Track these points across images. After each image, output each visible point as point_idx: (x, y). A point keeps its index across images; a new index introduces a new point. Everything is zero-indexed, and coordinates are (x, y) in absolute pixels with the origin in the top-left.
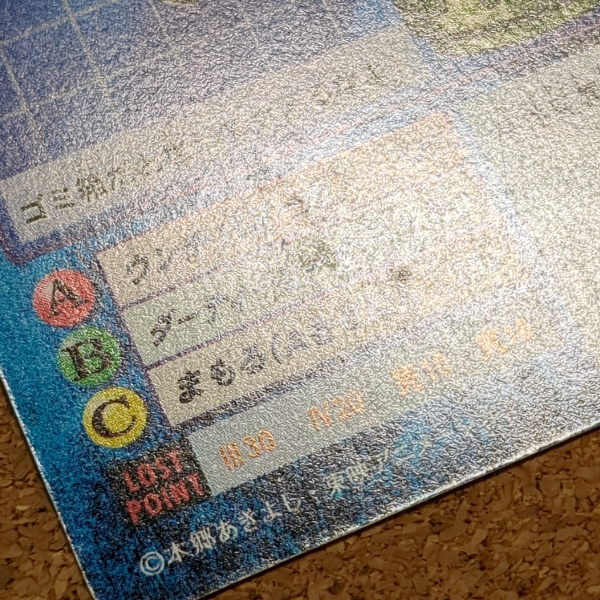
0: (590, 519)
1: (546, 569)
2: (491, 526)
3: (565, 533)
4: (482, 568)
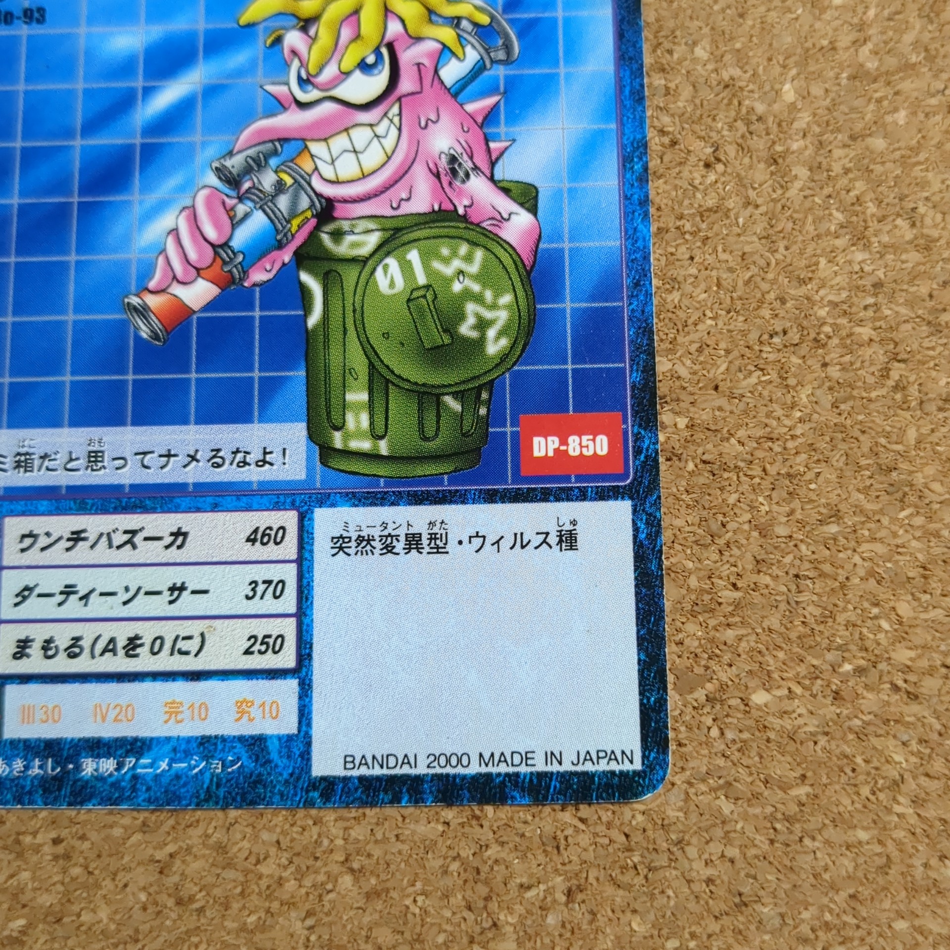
0: (252, 871)
1: (203, 893)
2: (181, 844)
3: (230, 874)
4: (161, 872)
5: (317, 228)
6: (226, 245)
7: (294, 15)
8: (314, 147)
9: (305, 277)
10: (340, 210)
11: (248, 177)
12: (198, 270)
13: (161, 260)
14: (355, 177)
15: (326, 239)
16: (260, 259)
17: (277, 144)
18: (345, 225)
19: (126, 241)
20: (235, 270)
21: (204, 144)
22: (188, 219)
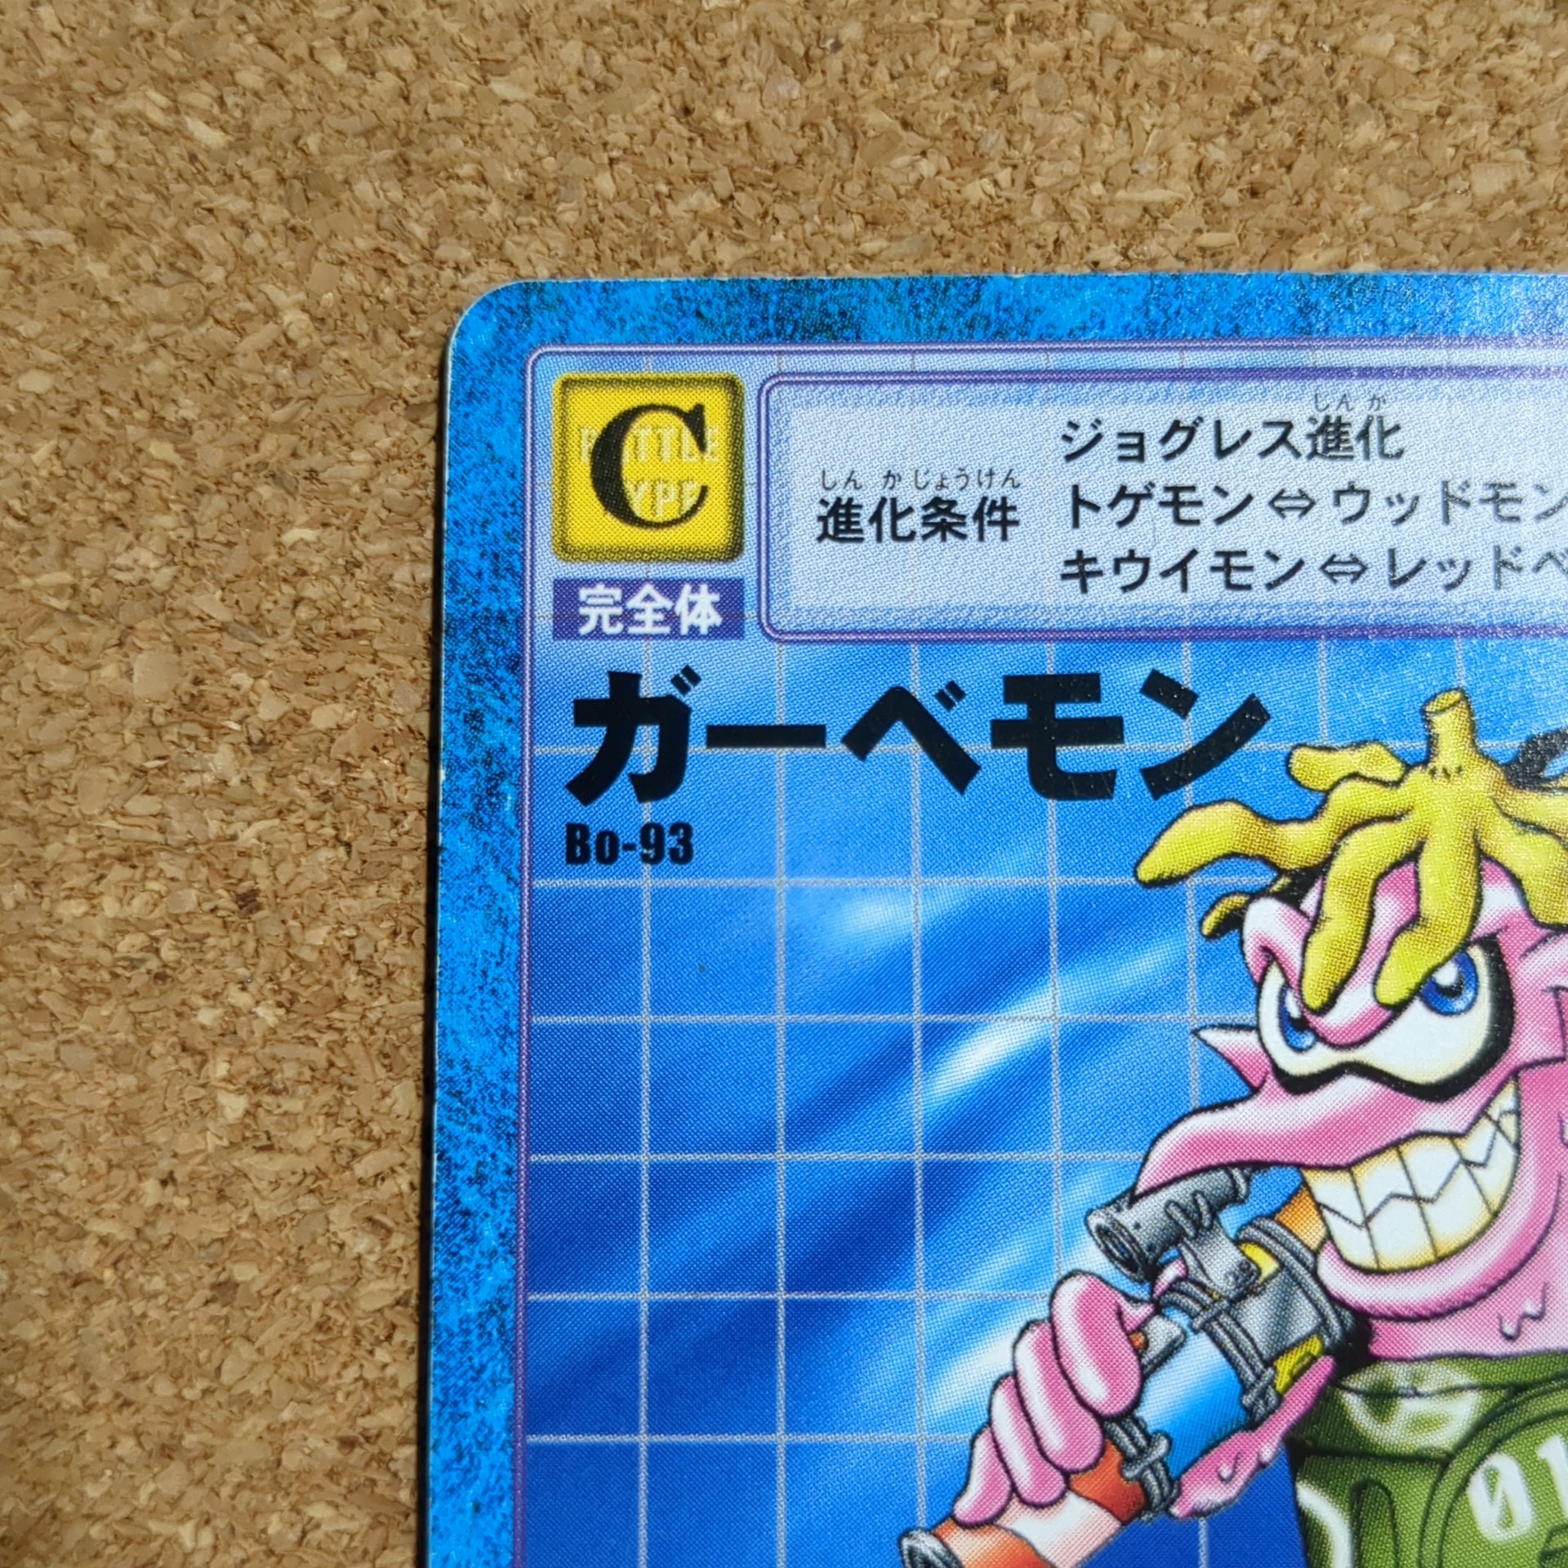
5: (1335, 1381)
6: (1128, 1416)
7: (1266, 861)
8: (1325, 1187)
9: (1310, 1498)
10: (1386, 1338)
11: (1173, 1252)
12: (1067, 1475)
13: (982, 1446)
14: (1417, 1262)
15: (1355, 1407)
16: (1206, 1451)
17: (1236, 1172)
18: (1399, 1375)
19: (904, 1396)
20: (1150, 1477)
21: (1071, 1171)
22: (1040, 1351)
